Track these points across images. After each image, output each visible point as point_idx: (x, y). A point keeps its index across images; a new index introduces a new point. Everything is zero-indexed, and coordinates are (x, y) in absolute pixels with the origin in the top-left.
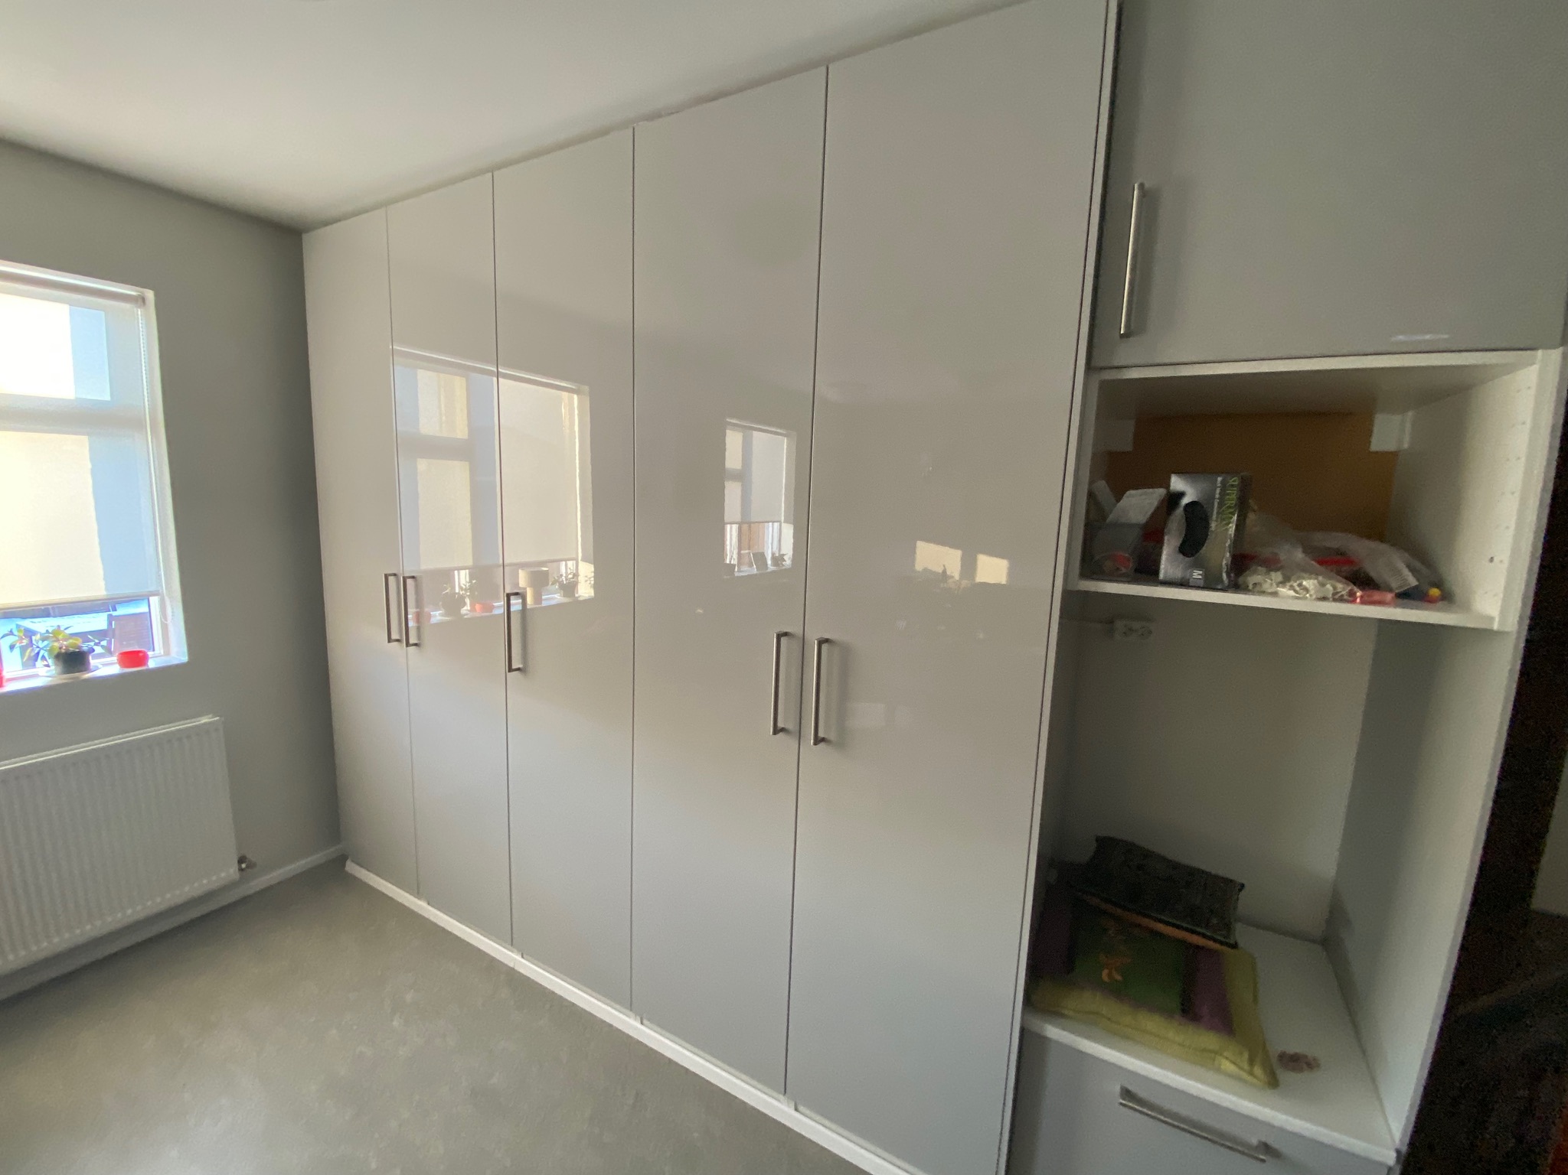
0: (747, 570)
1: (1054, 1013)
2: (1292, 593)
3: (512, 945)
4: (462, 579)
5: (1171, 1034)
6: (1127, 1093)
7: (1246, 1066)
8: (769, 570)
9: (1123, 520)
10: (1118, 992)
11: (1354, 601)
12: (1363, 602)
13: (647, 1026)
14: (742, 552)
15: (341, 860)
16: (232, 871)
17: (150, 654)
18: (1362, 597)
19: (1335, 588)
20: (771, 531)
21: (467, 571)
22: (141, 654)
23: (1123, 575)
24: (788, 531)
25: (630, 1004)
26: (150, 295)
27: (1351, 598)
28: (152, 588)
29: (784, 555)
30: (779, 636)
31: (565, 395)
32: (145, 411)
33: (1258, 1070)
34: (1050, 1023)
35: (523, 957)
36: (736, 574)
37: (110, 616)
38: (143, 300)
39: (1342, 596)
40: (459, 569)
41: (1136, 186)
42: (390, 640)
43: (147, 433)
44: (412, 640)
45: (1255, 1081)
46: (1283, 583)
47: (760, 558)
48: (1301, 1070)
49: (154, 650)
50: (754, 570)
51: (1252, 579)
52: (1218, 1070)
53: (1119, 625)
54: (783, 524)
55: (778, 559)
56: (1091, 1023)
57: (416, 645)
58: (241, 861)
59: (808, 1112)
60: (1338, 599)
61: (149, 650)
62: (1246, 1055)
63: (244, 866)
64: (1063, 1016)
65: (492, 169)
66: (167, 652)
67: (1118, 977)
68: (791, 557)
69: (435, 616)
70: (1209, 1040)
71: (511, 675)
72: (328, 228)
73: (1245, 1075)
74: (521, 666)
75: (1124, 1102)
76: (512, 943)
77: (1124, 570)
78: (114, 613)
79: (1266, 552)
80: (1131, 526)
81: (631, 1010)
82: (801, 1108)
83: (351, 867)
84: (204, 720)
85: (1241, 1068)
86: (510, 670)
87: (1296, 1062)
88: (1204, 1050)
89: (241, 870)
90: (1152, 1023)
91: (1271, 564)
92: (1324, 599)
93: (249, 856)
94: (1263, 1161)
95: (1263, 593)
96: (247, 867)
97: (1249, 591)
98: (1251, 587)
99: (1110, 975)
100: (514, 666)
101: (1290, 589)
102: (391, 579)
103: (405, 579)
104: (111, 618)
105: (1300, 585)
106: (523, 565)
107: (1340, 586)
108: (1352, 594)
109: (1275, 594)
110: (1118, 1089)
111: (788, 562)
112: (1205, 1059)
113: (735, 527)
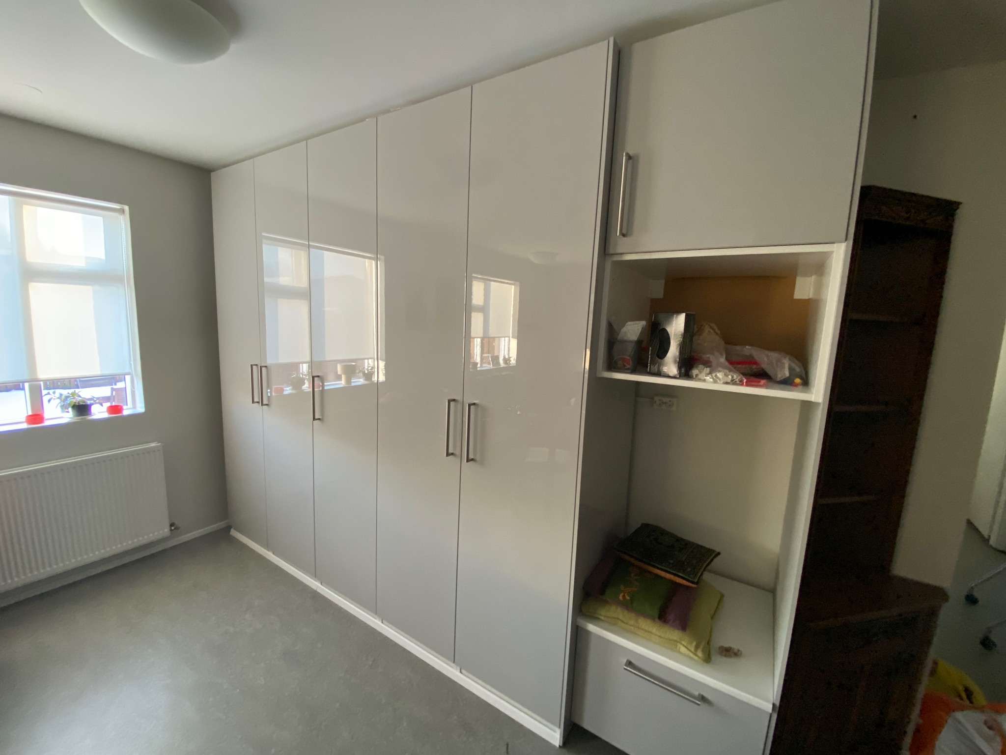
0: (487, 367)
1: (594, 618)
2: (711, 380)
3: (315, 577)
4: (305, 368)
5: (654, 631)
6: (629, 663)
7: (693, 650)
8: (501, 366)
9: (625, 338)
10: (628, 606)
11: (742, 385)
12: (747, 385)
13: (385, 625)
14: (483, 355)
15: (228, 528)
16: (166, 530)
17: (125, 407)
18: (746, 382)
19: (733, 377)
20: (503, 342)
21: (307, 364)
22: (119, 407)
23: (628, 369)
24: (514, 343)
25: (375, 611)
26: (126, 208)
27: (741, 383)
28: (127, 371)
29: (510, 358)
30: (449, 401)
31: (367, 260)
32: (124, 272)
33: (700, 653)
34: (591, 623)
35: (321, 584)
36: (478, 369)
37: (112, 388)
38: (123, 211)
39: (736, 381)
40: (303, 363)
41: (624, 154)
42: (253, 402)
43: (125, 285)
44: (265, 402)
45: (696, 658)
46: (707, 375)
47: (495, 359)
48: (730, 656)
49: (127, 405)
50: (491, 366)
51: (695, 372)
52: (679, 652)
53: (656, 399)
54: (511, 338)
55: (507, 361)
56: (612, 624)
57: (267, 405)
58: (172, 525)
59: (467, 674)
60: (733, 382)
61: (124, 405)
62: (694, 644)
63: (173, 528)
64: (598, 619)
65: (307, 139)
66: (134, 407)
67: (628, 598)
68: (516, 358)
69: (287, 390)
70: (674, 634)
71: (315, 422)
72: (225, 169)
73: (692, 655)
74: (320, 417)
75: (626, 668)
76: (315, 576)
77: (628, 366)
78: (114, 387)
79: (706, 356)
80: (630, 342)
81: (376, 614)
82: (463, 671)
83: (234, 533)
84: (153, 445)
85: (690, 651)
86: (314, 419)
87: (727, 652)
88: (672, 640)
89: (171, 530)
90: (645, 624)
91: (707, 364)
92: (727, 383)
93: (176, 523)
94: (698, 704)
95: (700, 380)
96: (175, 529)
97: (694, 378)
98: (694, 377)
99: (624, 596)
100: (317, 417)
101: (710, 378)
102: (254, 367)
103: (261, 367)
104: (113, 390)
105: (716, 376)
106: (340, 361)
107: (735, 376)
108: (741, 381)
109: (704, 381)
110: (625, 661)
111: (513, 362)
112: (672, 645)
113: (479, 340)
